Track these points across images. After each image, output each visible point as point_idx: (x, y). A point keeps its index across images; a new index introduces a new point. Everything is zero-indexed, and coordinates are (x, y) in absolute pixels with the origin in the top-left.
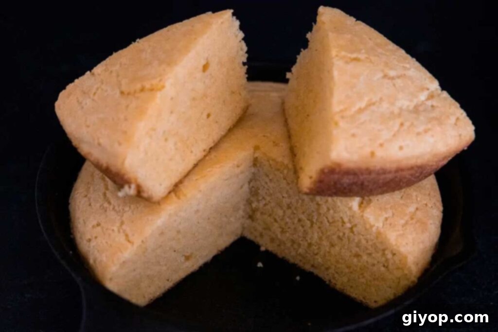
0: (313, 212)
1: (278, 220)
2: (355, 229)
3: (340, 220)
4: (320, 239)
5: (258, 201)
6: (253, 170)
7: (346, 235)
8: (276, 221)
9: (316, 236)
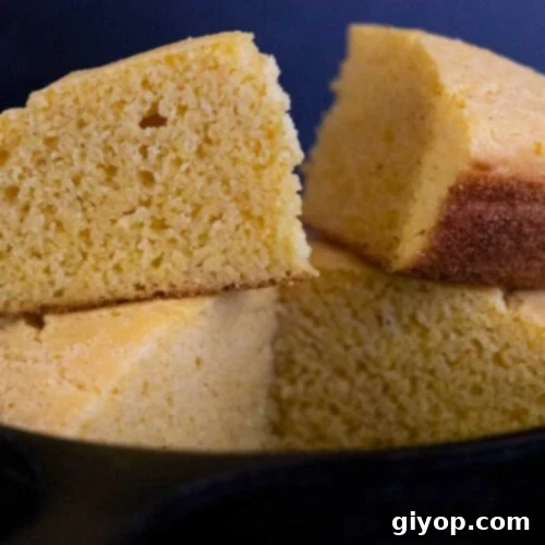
0: (413, 353)
1: (340, 405)
2: (505, 356)
3: (473, 348)
4: (435, 410)
5: (293, 382)
6: (280, 308)
7: (489, 375)
8: (334, 410)
9: (425, 407)
